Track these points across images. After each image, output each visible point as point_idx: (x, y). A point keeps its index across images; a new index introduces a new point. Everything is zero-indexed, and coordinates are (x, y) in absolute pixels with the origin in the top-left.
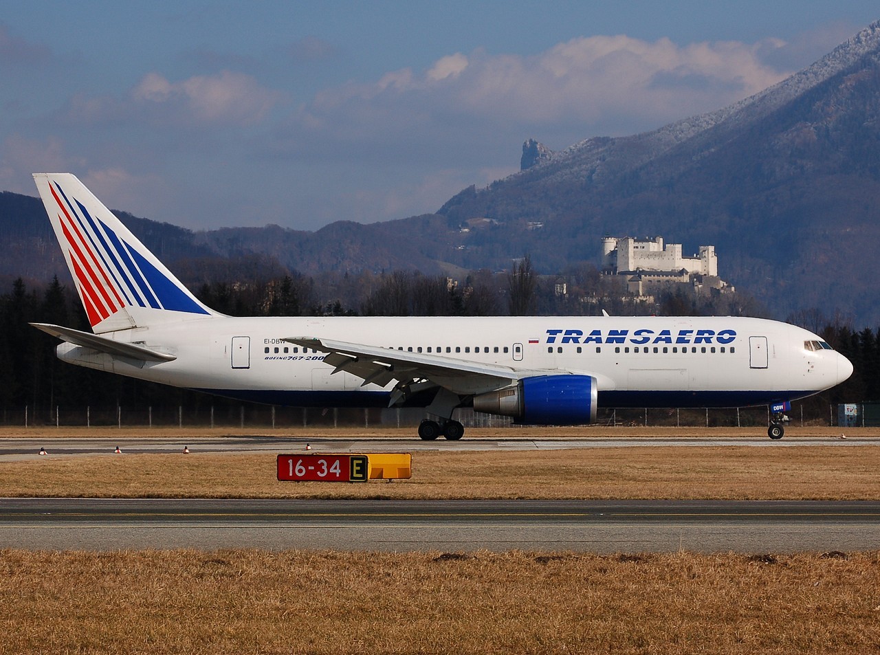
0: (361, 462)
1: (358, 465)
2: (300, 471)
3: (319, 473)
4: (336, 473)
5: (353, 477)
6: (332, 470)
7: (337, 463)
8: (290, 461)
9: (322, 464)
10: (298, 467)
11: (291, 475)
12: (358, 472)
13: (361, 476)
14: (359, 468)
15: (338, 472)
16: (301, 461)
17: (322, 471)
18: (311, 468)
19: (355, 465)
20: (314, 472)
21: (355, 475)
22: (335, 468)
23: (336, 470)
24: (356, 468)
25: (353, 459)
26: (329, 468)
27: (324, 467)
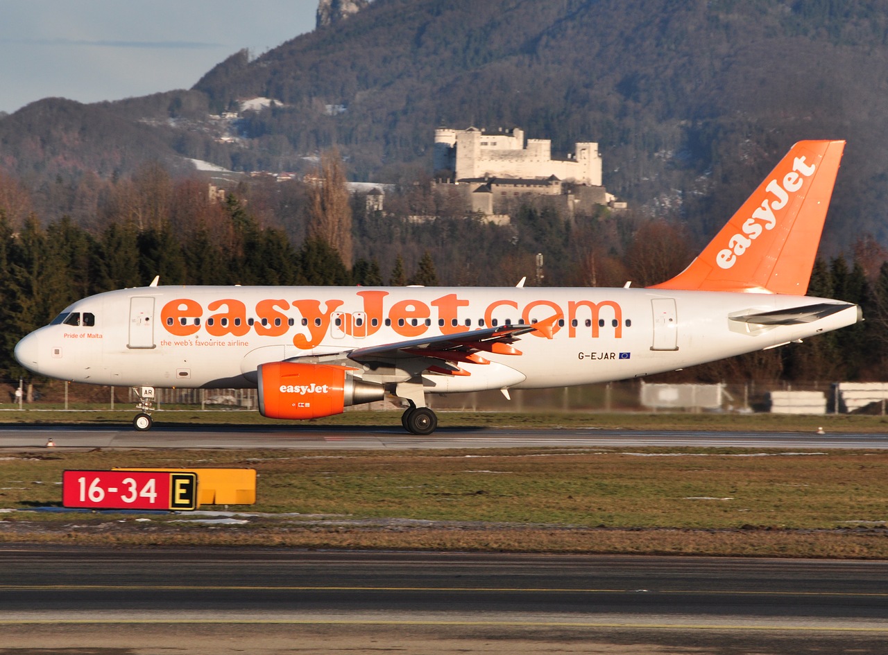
0: (186, 482)
1: (182, 486)
2: (96, 494)
3: (124, 498)
4: (148, 498)
5: (174, 505)
6: (143, 494)
7: (152, 483)
8: (82, 481)
9: (130, 485)
10: (93, 488)
11: (82, 499)
12: (182, 496)
13: (186, 502)
14: (184, 491)
15: (152, 496)
16: (97, 480)
17: (129, 495)
18: (113, 490)
19: (178, 486)
20: (117, 495)
21: (178, 501)
22: (149, 491)
23: (150, 491)
24: (179, 491)
25: (175, 478)
26: (139, 489)
27: (133, 489)
